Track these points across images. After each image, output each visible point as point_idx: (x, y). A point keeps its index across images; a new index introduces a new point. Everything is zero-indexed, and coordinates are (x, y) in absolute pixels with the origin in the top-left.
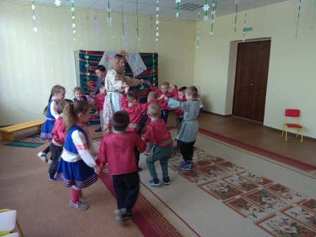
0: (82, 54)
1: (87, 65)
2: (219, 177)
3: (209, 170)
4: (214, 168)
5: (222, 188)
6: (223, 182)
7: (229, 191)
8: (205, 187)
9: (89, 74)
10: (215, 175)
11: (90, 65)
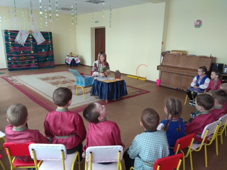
0: (6, 32)
1: (9, 38)
9: (11, 43)
11: (11, 37)
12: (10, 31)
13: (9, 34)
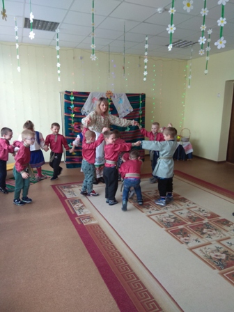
0: (67, 95)
1: (72, 107)
2: (214, 238)
3: (202, 229)
4: (208, 226)
5: (219, 254)
6: (219, 246)
7: (227, 257)
8: (197, 251)
9: (73, 115)
10: (210, 236)
11: (75, 106)
12: (75, 93)
13: (73, 98)
